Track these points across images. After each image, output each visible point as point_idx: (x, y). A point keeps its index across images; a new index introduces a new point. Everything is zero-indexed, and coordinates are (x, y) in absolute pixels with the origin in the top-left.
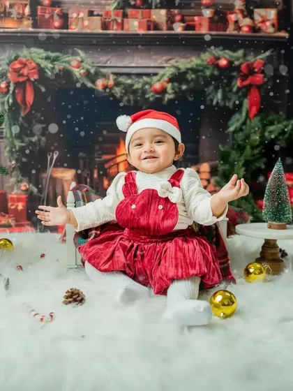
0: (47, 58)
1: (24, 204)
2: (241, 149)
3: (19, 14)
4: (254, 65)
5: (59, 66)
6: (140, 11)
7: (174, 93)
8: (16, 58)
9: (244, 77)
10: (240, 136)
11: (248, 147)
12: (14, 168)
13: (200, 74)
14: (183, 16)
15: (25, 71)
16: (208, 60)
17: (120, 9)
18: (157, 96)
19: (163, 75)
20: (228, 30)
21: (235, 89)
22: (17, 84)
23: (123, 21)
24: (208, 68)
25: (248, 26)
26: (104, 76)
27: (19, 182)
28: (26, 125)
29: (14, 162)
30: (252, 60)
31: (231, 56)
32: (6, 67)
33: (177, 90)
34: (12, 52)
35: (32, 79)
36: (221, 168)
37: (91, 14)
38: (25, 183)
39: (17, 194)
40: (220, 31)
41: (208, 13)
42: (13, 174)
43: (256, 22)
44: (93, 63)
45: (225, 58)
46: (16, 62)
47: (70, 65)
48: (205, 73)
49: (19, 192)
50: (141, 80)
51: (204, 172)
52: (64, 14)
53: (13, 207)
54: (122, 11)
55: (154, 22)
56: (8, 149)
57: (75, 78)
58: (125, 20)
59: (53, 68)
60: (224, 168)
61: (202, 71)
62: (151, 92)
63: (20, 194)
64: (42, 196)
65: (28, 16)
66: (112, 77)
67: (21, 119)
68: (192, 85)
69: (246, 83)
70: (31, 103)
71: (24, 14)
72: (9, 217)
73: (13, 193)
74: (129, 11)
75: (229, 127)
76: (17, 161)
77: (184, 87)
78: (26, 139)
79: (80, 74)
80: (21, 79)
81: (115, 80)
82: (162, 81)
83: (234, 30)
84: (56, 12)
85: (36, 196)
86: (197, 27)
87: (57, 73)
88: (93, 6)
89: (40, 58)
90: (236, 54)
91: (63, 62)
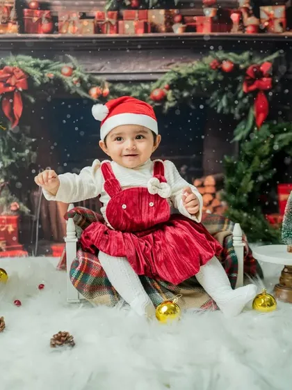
0: (36, 66)
1: (15, 225)
2: (249, 160)
3: (4, 18)
4: (262, 68)
5: (49, 74)
6: (136, 11)
7: (175, 101)
8: (2, 67)
9: (250, 82)
10: (247, 146)
11: (257, 159)
12: (3, 187)
13: (203, 79)
14: (183, 16)
15: (13, 81)
16: (211, 64)
17: (115, 10)
18: (157, 104)
19: (163, 81)
20: (232, 30)
21: (240, 95)
22: (4, 95)
23: (117, 24)
24: (211, 73)
25: (254, 26)
26: (99, 84)
27: (8, 202)
28: (14, 139)
29: (2, 180)
30: (259, 63)
31: (236, 60)
33: (178, 97)
35: (20, 89)
36: (227, 181)
37: (84, 16)
38: (15, 203)
39: (8, 215)
40: (223, 32)
41: (209, 13)
42: (2, 193)
43: (263, 21)
44: (86, 70)
45: (230, 62)
46: (2, 70)
47: (62, 73)
48: (207, 78)
49: (9, 212)
50: (139, 88)
51: (209, 186)
52: (53, 17)
53: (3, 229)
54: (116, 12)
55: (152, 24)
57: (67, 87)
58: (120, 22)
59: (43, 77)
60: (230, 180)
61: (205, 76)
62: (150, 100)
63: (11, 215)
64: (35, 217)
65: (14, 20)
66: (107, 85)
67: (9, 133)
68: (194, 91)
69: (253, 88)
70: (20, 115)
71: (10, 19)
73: (2, 214)
74: (124, 12)
75: (234, 137)
76: (6, 179)
77: (185, 94)
78: (16, 155)
79: (73, 82)
80: (8, 89)
81: (110, 88)
82: (162, 87)
83: (239, 30)
84: (44, 15)
85: (27, 216)
86: (198, 28)
87: (47, 83)
88: (85, 8)
89: (27, 66)
90: (240, 57)
91: (53, 70)
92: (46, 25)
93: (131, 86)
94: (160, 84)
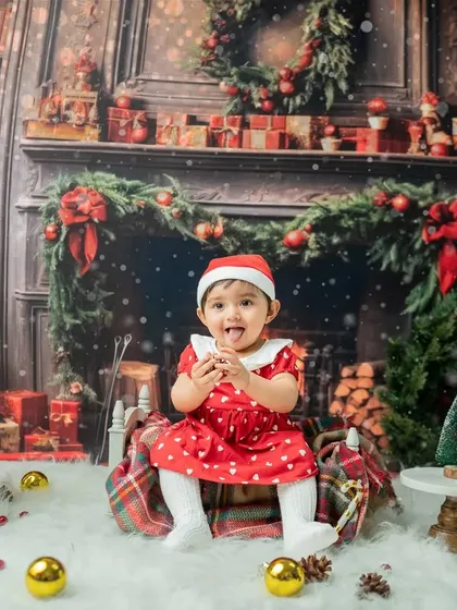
0: (121, 188)
1: (75, 415)
2: (425, 343)
3: (80, 118)
4: (451, 208)
5: (138, 201)
6: (269, 117)
7: (318, 249)
8: (73, 187)
9: (434, 227)
10: (423, 321)
11: (435, 340)
12: (61, 359)
13: (362, 219)
14: (337, 127)
15: (86, 207)
16: (376, 198)
17: (238, 114)
18: (292, 253)
19: (303, 220)
20: (409, 150)
21: (417, 246)
22: (73, 228)
23: (241, 133)
24: (375, 211)
25: (442, 145)
26: (209, 219)
27: (67, 381)
28: (82, 291)
29: (61, 349)
30: (447, 200)
31: (412, 193)
32: (56, 200)
33: (324, 244)
34: (66, 177)
35: (96, 220)
36: (390, 372)
37: (192, 121)
38: (78, 383)
39: (65, 399)
40: (397, 152)
41: (376, 123)
42: (60, 367)
43: (456, 139)
44: (192, 198)
45: (403, 195)
46: (72, 193)
47: (156, 200)
48: (369, 218)
49: (68, 396)
50: (267, 227)
51: (364, 377)
52: (148, 119)
53: (57, 420)
54: (240, 117)
55: (291, 136)
56: (53, 328)
57: (163, 220)
58: (245, 132)
59: (130, 204)
60: (394, 371)
61: (366, 215)
62: (281, 246)
63: (70, 400)
64: (104, 404)
65: (95, 121)
66: (221, 221)
67: (75, 282)
68: (348, 236)
69: (437, 236)
70: (93, 256)
71: (87, 119)
72: (51, 435)
73: (58, 397)
74: (251, 117)
75: (406, 306)
76: (66, 348)
77: (336, 240)
78: (83, 314)
79: (171, 215)
80: (79, 219)
81: (225, 226)
82: (300, 229)
83: (420, 150)
84: (137, 117)
85: (93, 403)
86: (359, 146)
87: (135, 213)
88: (195, 109)
89: (109, 188)
90: (421, 189)
91: (145, 195)
92: (138, 132)
93: (256, 225)
94: (299, 224)
